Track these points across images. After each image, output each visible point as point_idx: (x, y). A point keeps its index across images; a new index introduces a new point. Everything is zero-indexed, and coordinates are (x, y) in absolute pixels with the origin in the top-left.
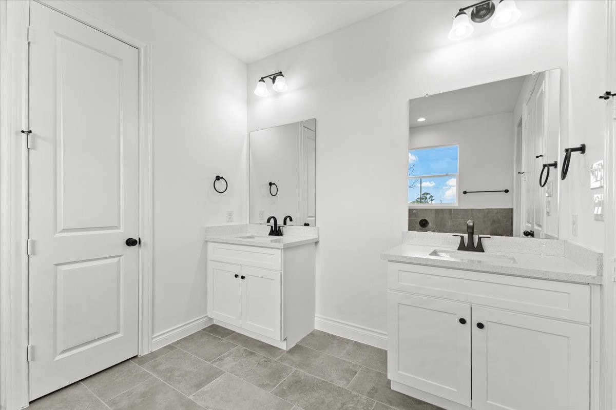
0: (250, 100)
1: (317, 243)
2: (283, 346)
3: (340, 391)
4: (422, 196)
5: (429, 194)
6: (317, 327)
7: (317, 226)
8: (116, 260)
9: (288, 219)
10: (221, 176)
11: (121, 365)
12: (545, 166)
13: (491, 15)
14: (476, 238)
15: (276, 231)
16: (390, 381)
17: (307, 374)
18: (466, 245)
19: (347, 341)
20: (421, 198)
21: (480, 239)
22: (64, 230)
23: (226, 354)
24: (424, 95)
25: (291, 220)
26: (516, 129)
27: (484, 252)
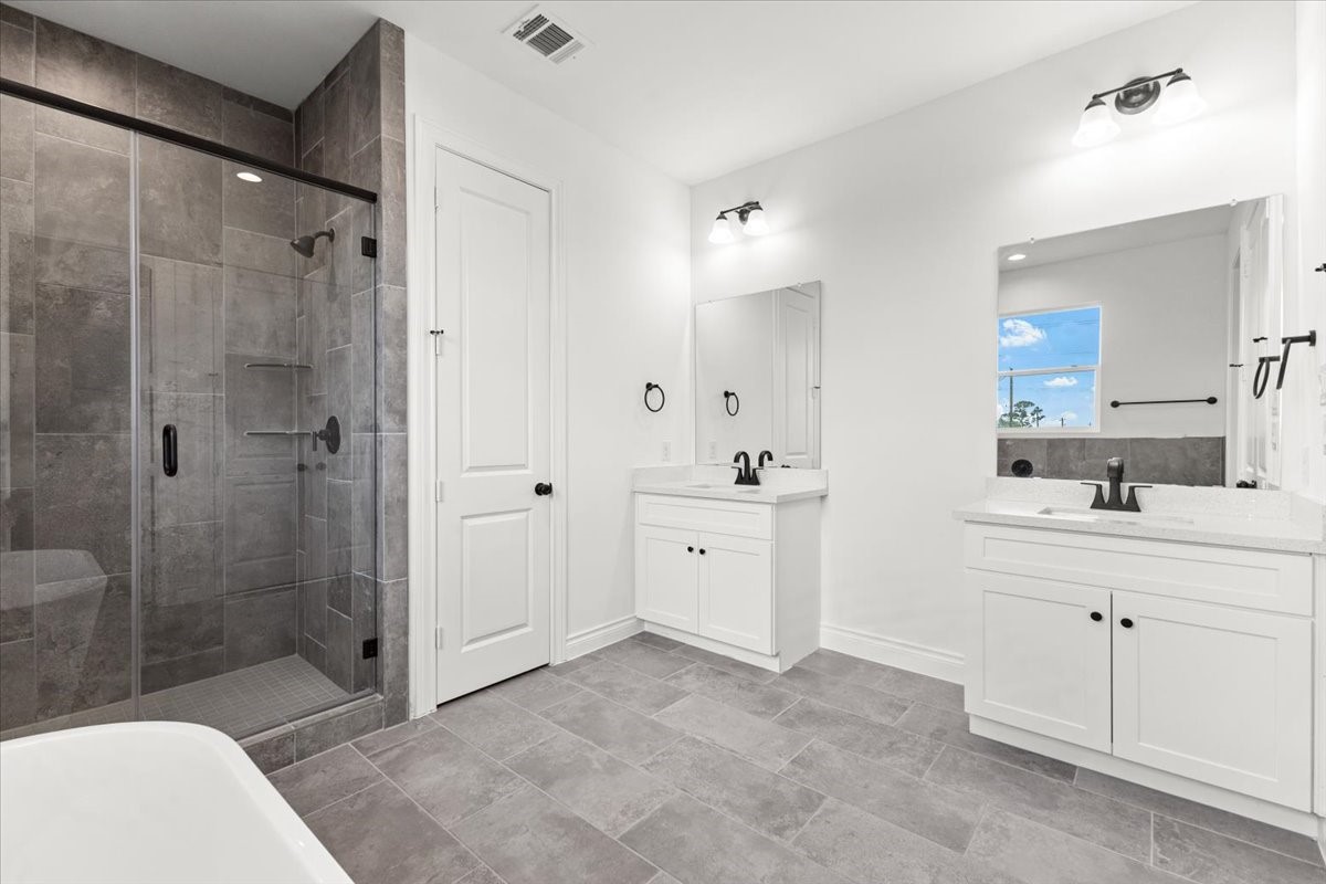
0: (697, 249)
1: (823, 498)
2: (774, 666)
3: (883, 728)
4: (1014, 409)
5: (1032, 404)
6: (825, 643)
7: (824, 467)
8: (522, 516)
9: (766, 457)
10: (653, 383)
11: (531, 674)
12: (1262, 360)
13: (1154, 101)
14: (1125, 487)
15: (748, 478)
16: (968, 714)
17: (823, 704)
18: (1106, 501)
19: (884, 668)
20: (1012, 415)
21: (1132, 489)
22: (472, 469)
23: (683, 671)
24: (1027, 239)
25: (770, 458)
26: (1231, 271)
27: (1139, 510)
